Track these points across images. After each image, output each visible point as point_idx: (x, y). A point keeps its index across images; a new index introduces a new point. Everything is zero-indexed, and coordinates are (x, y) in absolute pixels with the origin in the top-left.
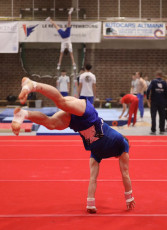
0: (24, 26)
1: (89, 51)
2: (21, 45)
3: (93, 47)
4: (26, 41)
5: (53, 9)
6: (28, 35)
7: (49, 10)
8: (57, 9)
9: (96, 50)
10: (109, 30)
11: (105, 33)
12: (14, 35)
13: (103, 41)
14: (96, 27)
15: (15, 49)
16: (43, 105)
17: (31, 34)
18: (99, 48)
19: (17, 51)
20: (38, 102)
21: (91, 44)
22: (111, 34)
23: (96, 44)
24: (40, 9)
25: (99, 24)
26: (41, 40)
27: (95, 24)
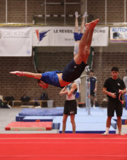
0: (37, 31)
1: (97, 54)
2: (34, 49)
3: (101, 51)
4: (40, 45)
5: (64, 16)
6: (41, 40)
7: (59, 16)
8: (67, 16)
9: (104, 53)
10: (115, 35)
11: (112, 38)
12: (28, 39)
13: (110, 45)
14: (104, 31)
15: (28, 52)
16: (54, 105)
17: (44, 39)
18: (106, 51)
19: (30, 55)
20: (50, 102)
21: (98, 48)
22: (118, 39)
23: (104, 47)
24: (52, 16)
25: (106, 29)
26: (53, 44)
27: (102, 29)
